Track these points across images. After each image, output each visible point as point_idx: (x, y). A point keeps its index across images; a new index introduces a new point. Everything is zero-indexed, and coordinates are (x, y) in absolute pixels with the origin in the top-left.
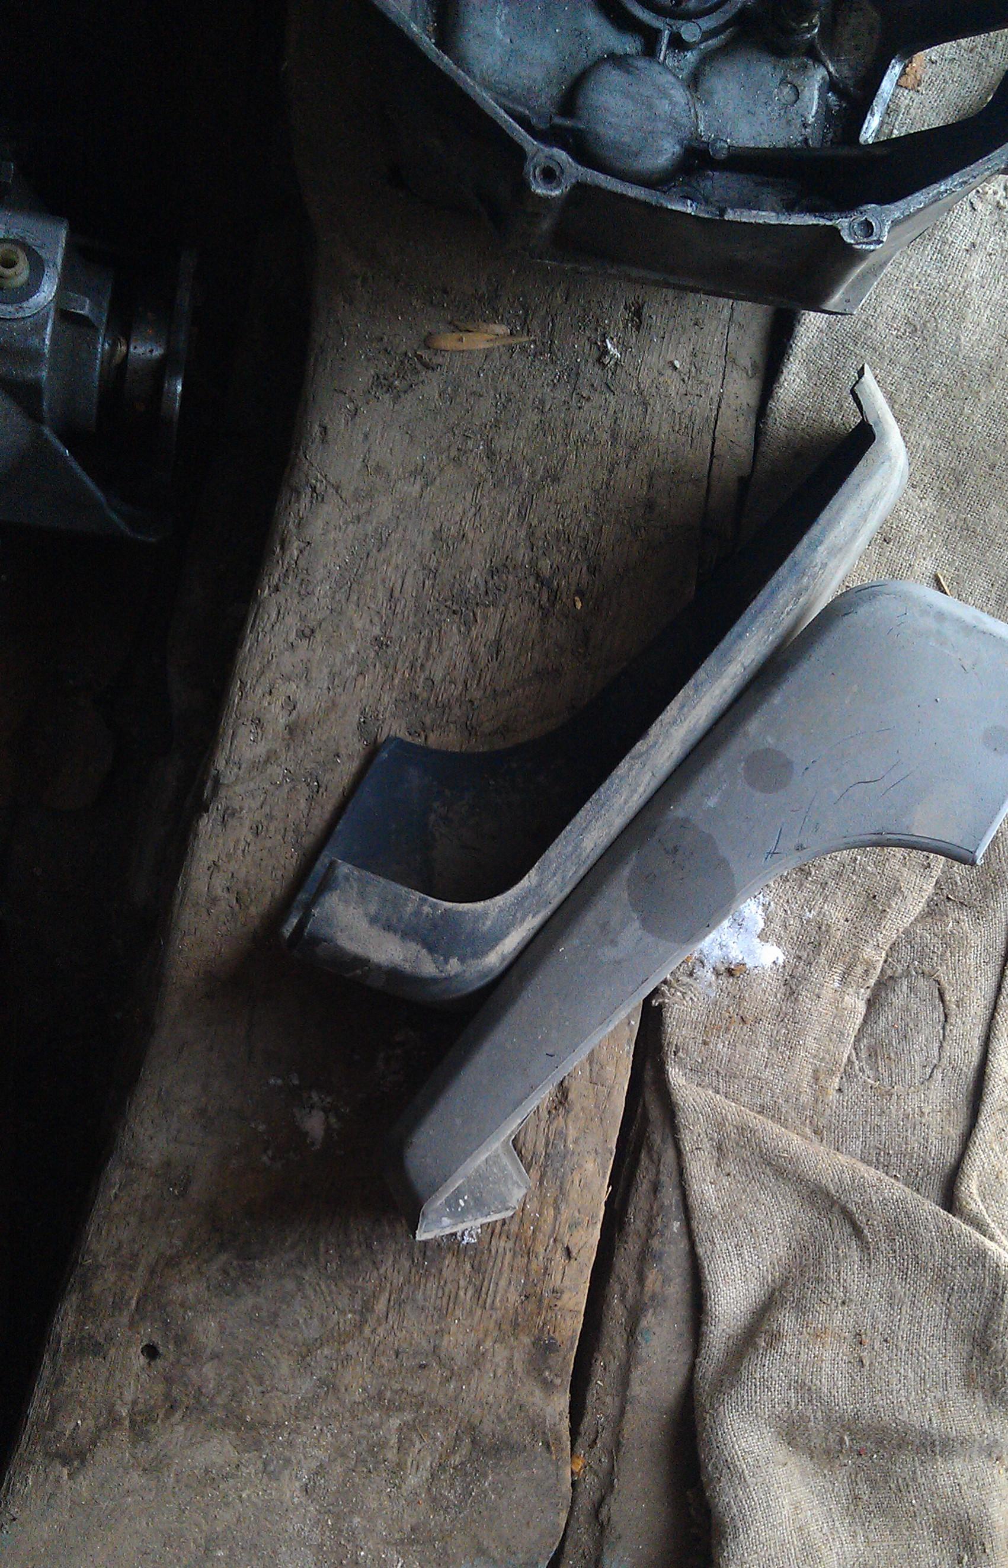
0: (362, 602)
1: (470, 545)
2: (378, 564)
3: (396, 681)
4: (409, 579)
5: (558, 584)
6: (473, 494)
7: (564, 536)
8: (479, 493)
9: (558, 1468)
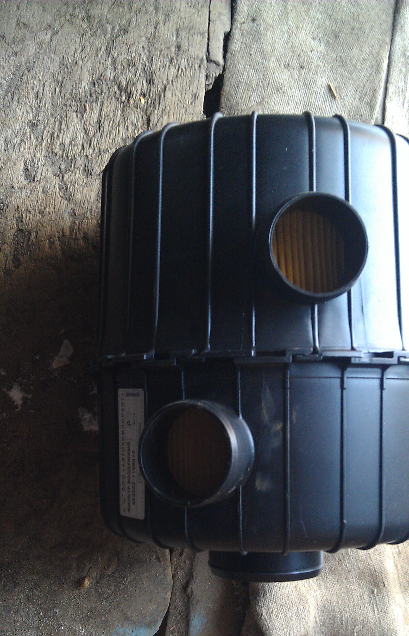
0: (21, 100)
1: (80, 67)
2: (29, 79)
3: (43, 145)
4: (47, 88)
5: (130, 90)
6: (80, 40)
7: (132, 63)
8: (83, 39)
9: (165, 570)
